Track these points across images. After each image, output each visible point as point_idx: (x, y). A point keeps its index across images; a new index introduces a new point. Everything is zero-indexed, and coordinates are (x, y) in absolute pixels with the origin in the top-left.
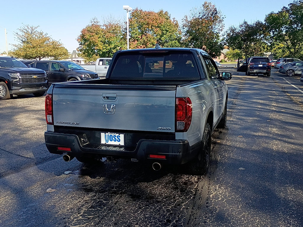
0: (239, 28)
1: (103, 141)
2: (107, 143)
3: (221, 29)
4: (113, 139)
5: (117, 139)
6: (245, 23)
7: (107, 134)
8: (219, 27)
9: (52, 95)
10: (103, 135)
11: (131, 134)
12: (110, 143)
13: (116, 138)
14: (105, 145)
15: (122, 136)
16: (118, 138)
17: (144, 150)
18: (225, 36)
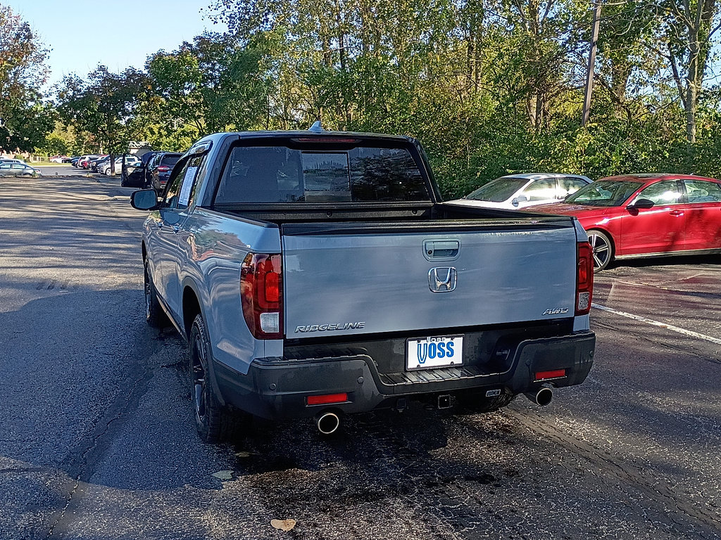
0: (89, 81)
1: (413, 363)
2: (422, 365)
3: (41, 77)
4: (438, 351)
5: (446, 350)
6: (102, 68)
7: (422, 342)
8: (36, 74)
9: (281, 254)
10: (413, 345)
11: (480, 334)
12: (430, 363)
13: (445, 348)
14: (418, 371)
15: (458, 342)
16: (448, 348)
17: (528, 366)
18: (53, 98)
